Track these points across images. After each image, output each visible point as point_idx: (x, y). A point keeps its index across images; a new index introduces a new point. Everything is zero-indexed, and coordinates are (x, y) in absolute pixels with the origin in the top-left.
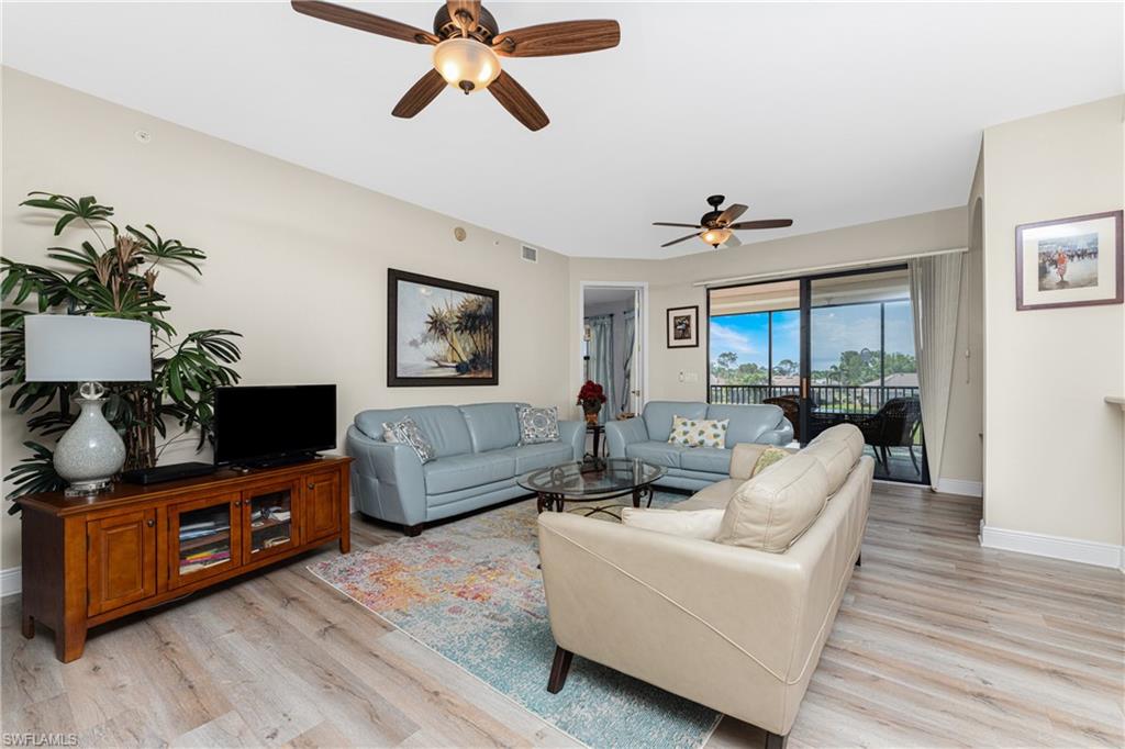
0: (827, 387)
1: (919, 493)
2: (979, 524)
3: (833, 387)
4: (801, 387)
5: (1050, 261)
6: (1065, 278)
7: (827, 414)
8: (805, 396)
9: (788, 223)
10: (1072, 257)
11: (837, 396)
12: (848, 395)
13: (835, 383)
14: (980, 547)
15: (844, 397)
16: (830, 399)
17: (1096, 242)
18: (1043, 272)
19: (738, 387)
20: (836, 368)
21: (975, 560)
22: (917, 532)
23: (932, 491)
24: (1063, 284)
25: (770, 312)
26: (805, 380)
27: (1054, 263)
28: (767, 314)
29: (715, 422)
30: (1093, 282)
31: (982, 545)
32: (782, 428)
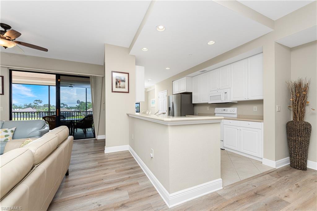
0: (74, 112)
1: (93, 141)
2: (104, 147)
3: (77, 112)
4: (56, 112)
5: (117, 82)
6: (120, 86)
7: (68, 120)
8: (58, 115)
9: (46, 50)
10: (121, 81)
11: (78, 114)
12: (81, 114)
13: (77, 110)
14: (104, 154)
15: (80, 114)
16: (76, 115)
17: (125, 79)
18: (116, 84)
19: (42, 112)
20: (77, 106)
21: (103, 158)
22: (90, 154)
23: (96, 140)
24: (120, 87)
25: (49, 86)
26: (58, 110)
27: (118, 82)
28: (48, 86)
29: (7, 129)
30: (124, 88)
31: (105, 153)
32: (45, 128)
